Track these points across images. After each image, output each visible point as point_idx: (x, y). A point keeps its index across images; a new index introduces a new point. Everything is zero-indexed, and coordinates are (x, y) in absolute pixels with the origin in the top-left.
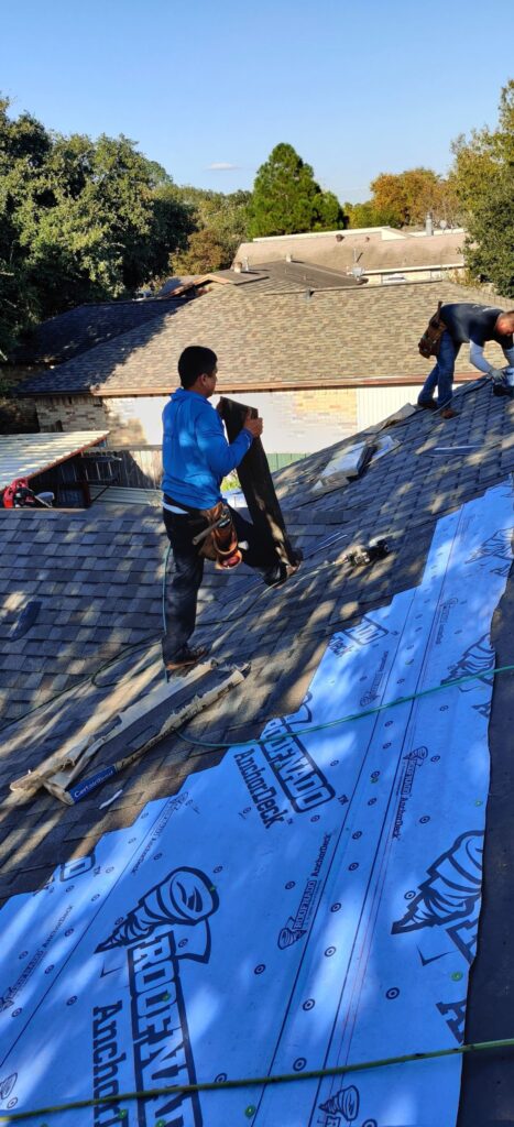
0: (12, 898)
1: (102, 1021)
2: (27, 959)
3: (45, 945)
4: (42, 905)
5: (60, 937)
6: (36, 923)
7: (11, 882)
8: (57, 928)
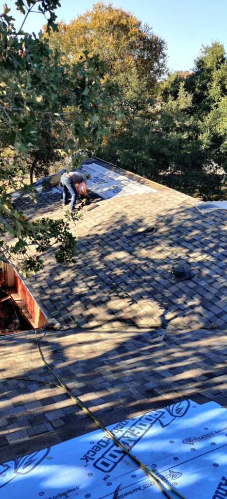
0: (212, 402)
1: (223, 485)
2: (206, 432)
3: (216, 432)
4: (222, 415)
5: (223, 434)
6: (216, 420)
7: (215, 395)
8: (224, 429)
